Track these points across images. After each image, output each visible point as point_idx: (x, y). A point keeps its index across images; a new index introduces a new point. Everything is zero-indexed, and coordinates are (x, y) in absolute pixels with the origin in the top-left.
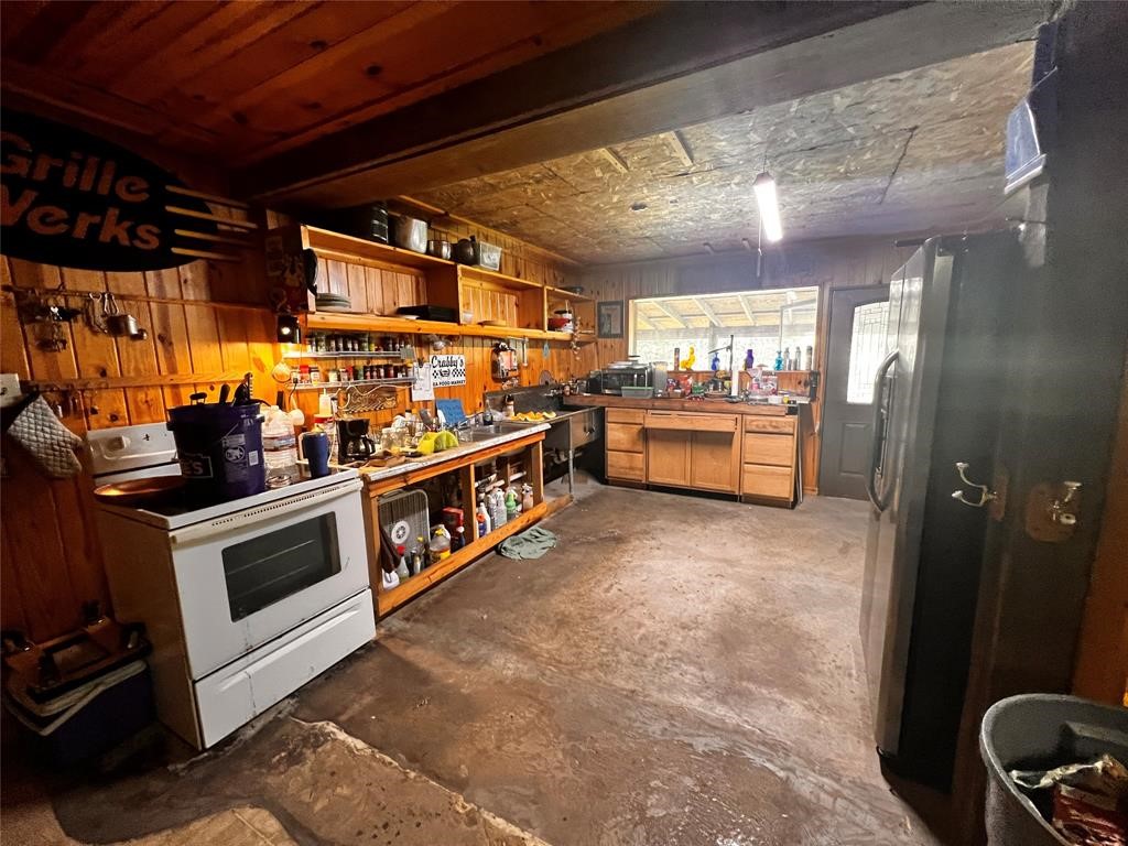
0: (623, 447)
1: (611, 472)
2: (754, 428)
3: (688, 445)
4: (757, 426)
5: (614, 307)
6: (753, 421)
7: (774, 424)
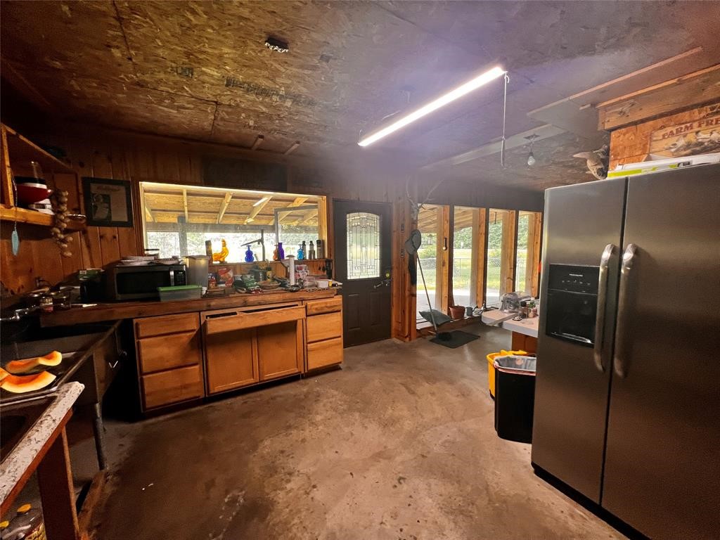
0: (167, 365)
1: (151, 402)
2: (315, 312)
3: (255, 341)
4: (316, 309)
5: (116, 187)
6: (312, 305)
7: (328, 305)
